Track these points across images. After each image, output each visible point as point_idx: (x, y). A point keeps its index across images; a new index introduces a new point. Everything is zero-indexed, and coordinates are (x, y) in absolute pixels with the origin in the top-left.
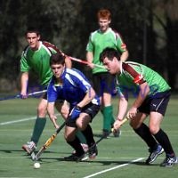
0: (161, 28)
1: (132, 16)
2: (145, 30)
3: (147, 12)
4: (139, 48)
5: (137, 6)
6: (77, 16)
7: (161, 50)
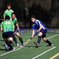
0: (27, 9)
1: (18, 6)
2: (22, 10)
3: (23, 5)
4: (21, 15)
5: (20, 3)
6: (2, 6)
7: (28, 16)
